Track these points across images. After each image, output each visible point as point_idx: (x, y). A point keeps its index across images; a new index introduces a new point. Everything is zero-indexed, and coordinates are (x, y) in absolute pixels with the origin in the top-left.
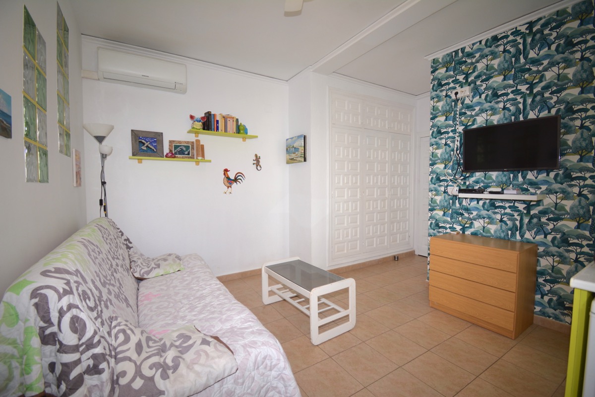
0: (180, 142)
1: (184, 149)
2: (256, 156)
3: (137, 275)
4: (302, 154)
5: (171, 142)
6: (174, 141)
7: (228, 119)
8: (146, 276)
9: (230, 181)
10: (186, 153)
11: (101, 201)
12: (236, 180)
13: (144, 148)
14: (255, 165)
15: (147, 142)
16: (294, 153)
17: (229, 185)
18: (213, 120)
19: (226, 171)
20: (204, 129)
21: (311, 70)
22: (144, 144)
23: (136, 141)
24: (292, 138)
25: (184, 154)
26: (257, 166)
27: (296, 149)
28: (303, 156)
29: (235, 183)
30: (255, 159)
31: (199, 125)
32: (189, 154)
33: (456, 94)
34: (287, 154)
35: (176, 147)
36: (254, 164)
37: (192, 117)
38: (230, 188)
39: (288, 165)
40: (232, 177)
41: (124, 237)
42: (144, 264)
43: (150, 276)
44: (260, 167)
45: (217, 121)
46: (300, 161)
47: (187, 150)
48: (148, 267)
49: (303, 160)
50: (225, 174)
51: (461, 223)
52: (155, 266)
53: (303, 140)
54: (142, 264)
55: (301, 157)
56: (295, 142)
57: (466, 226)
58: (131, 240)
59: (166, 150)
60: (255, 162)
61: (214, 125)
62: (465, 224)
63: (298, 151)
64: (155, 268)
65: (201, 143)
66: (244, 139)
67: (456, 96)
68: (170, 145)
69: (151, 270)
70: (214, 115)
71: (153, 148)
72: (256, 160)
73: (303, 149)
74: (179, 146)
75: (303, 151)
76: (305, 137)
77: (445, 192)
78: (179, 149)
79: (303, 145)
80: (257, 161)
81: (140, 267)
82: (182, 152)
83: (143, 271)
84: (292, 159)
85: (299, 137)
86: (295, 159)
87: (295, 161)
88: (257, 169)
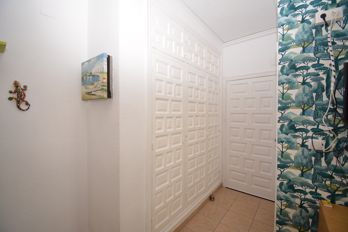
2: (16, 85)
4: (104, 86)
14: (14, 103)
16: (92, 84)
26: (18, 102)
27: (95, 77)
28: (106, 88)
30: (13, 89)
33: (323, 16)
34: (83, 85)
36: (10, 99)
39: (84, 102)
44: (27, 104)
46: (101, 98)
49: (105, 95)
51: (330, 189)
53: (106, 63)
55: (102, 89)
56: (93, 66)
57: (337, 193)
60: (15, 96)
62: (336, 191)
63: (98, 80)
67: (324, 19)
73: (106, 77)
75: (106, 81)
76: (109, 59)
77: (303, 145)
79: (106, 70)
84: (89, 93)
85: (100, 57)
86: (93, 93)
87: (94, 97)
88: (19, 107)
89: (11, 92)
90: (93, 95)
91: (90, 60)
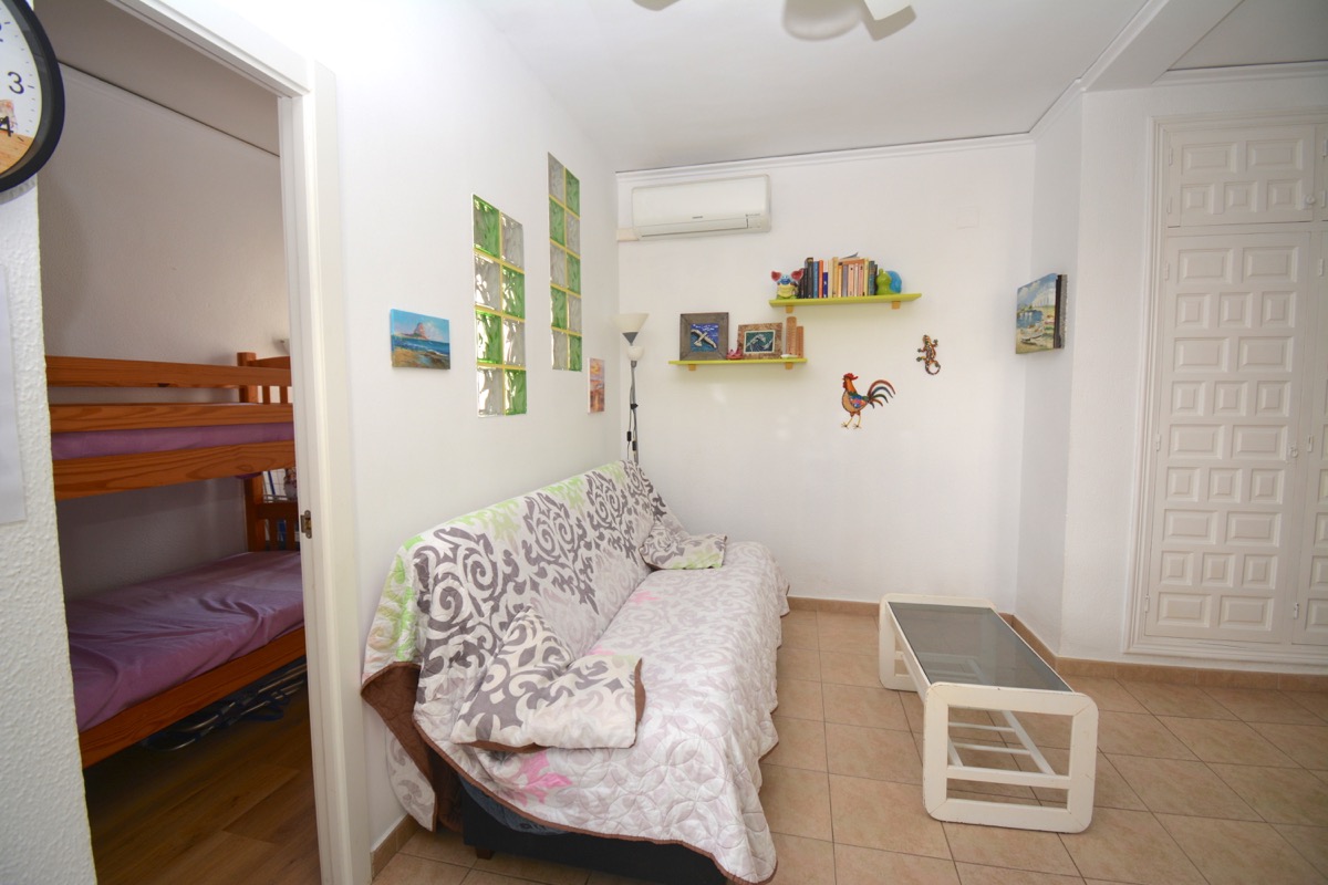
0: (756, 327)
1: (764, 339)
2: (926, 340)
3: (648, 560)
4: (1047, 329)
5: (742, 328)
6: (746, 326)
7: (850, 266)
8: (660, 565)
9: (856, 400)
10: (767, 346)
11: (629, 434)
12: (871, 398)
13: (698, 344)
14: (923, 363)
15: (703, 332)
16: (1032, 326)
17: (853, 409)
18: (816, 273)
19: (849, 378)
20: (799, 296)
21: (1084, 89)
22: (698, 336)
23: (686, 332)
24: (1027, 286)
25: (762, 349)
26: (927, 363)
27: (1037, 314)
28: (1051, 332)
29: (869, 405)
30: (922, 346)
31: (788, 290)
32: (770, 349)
34: (1018, 327)
35: (750, 336)
36: (919, 359)
37: (775, 276)
38: (856, 415)
39: (1018, 356)
40: (863, 391)
41: (654, 495)
42: (663, 545)
43: (666, 565)
44: (937, 365)
45: (825, 276)
46: (1043, 349)
47: (767, 341)
48: (666, 551)
49: (1050, 343)
50: (845, 386)
52: (676, 551)
53: (1055, 289)
54: (659, 543)
55: (1045, 335)
56: (1033, 296)
58: (664, 501)
59: (733, 346)
60: (924, 355)
61: (818, 285)
63: (1039, 320)
64: (676, 554)
65: (799, 324)
66: (896, 304)
68: (739, 335)
69: (669, 557)
70: (818, 263)
71: (712, 342)
72: (925, 350)
73: (1053, 313)
74: (754, 335)
75: (1052, 320)
76: (1060, 282)
78: (754, 340)
79: (1053, 303)
80: (929, 353)
81: (655, 547)
82: (758, 346)
83: (657, 555)
84: (1027, 342)
85: (1044, 281)
86: (1032, 341)
87: (1033, 347)
88: (927, 370)
89: (919, 351)
90: (1032, 344)
91: (1031, 284)
